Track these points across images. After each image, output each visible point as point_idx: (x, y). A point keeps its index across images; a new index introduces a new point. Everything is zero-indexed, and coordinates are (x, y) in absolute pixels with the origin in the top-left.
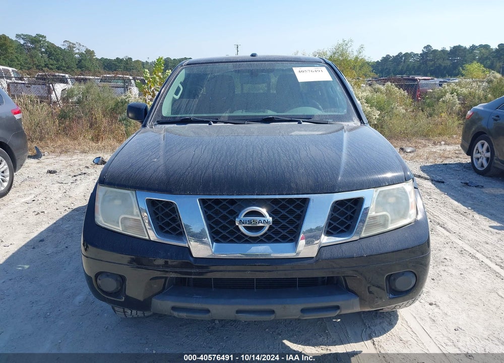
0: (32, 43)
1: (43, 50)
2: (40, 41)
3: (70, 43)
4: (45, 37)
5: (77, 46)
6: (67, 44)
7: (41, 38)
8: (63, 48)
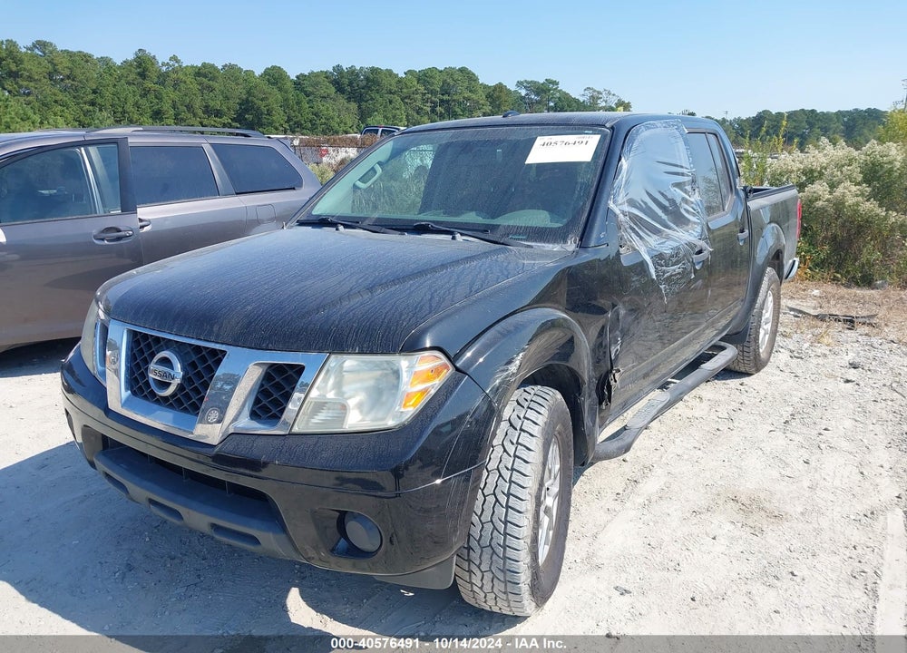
0: (537, 94)
1: (552, 104)
2: (549, 90)
3: (595, 91)
4: (557, 84)
5: (604, 96)
6: (588, 94)
7: (551, 86)
8: (581, 99)
